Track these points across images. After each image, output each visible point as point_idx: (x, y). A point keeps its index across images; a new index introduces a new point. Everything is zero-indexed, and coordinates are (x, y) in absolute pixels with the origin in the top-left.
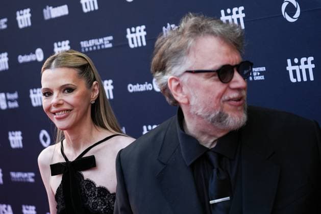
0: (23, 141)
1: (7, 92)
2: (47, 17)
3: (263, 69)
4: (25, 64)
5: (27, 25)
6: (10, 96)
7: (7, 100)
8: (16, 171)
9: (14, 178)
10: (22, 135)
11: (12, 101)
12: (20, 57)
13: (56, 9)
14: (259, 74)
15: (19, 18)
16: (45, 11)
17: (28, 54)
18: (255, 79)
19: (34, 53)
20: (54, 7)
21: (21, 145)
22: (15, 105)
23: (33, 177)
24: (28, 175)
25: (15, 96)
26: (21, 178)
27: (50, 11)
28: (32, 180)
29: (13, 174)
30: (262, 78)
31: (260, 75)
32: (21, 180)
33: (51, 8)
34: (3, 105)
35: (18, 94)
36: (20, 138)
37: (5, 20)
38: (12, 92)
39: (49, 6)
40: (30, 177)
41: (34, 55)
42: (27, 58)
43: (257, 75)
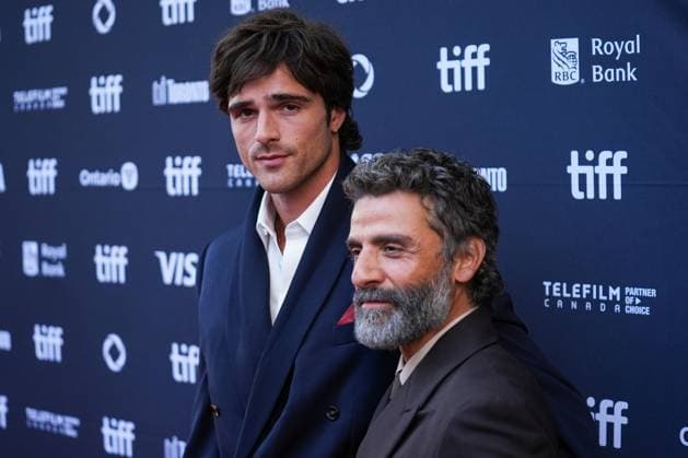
0: (63, 348)
1: (44, 242)
2: (159, 99)
3: (650, 293)
4: (93, 189)
5: (109, 109)
6: (47, 251)
7: (41, 259)
8: (40, 408)
9: (32, 422)
10: (63, 337)
11: (51, 261)
12: (84, 173)
13: (181, 86)
14: (638, 301)
15: (94, 91)
16: (155, 85)
17: (104, 170)
18: (627, 311)
19: (118, 170)
20: (177, 81)
21: (59, 357)
22: (59, 271)
23: (75, 428)
24: (64, 421)
25: (61, 252)
26: (48, 423)
27: (167, 87)
28: (72, 433)
29: (32, 413)
30: (645, 311)
31: (639, 305)
32: (48, 428)
33: (170, 82)
34: (31, 268)
35: (68, 250)
36: (59, 342)
37: (63, 91)
38: (55, 244)
39: (168, 78)
40: (67, 426)
41: (116, 175)
42: (100, 178)
43: (634, 304)
